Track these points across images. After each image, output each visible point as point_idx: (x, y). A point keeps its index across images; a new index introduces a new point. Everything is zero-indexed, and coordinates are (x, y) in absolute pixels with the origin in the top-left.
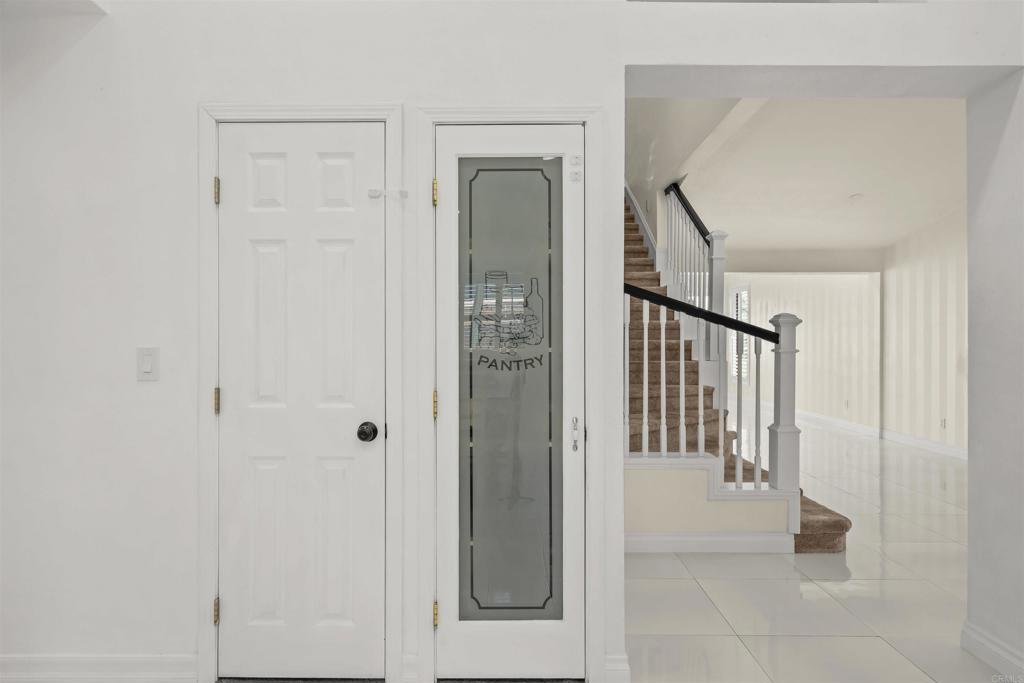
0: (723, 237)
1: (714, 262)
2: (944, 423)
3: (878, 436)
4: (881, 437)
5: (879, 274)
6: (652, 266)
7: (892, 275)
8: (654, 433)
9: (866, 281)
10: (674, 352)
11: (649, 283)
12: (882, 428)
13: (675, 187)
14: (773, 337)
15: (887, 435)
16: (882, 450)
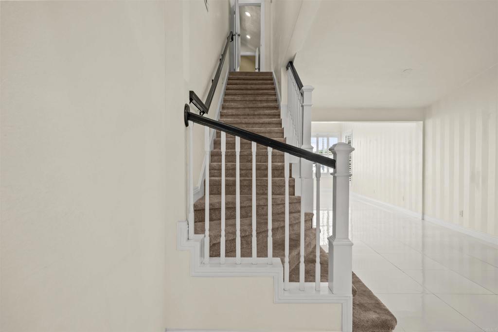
0: (311, 90)
1: (304, 107)
2: (462, 214)
3: (421, 219)
4: (423, 219)
5: (422, 122)
6: (279, 115)
7: (429, 123)
8: (231, 243)
9: (414, 127)
10: (280, 171)
11: (275, 126)
12: (423, 214)
13: (291, 63)
14: (331, 163)
15: (426, 217)
16: (424, 228)
